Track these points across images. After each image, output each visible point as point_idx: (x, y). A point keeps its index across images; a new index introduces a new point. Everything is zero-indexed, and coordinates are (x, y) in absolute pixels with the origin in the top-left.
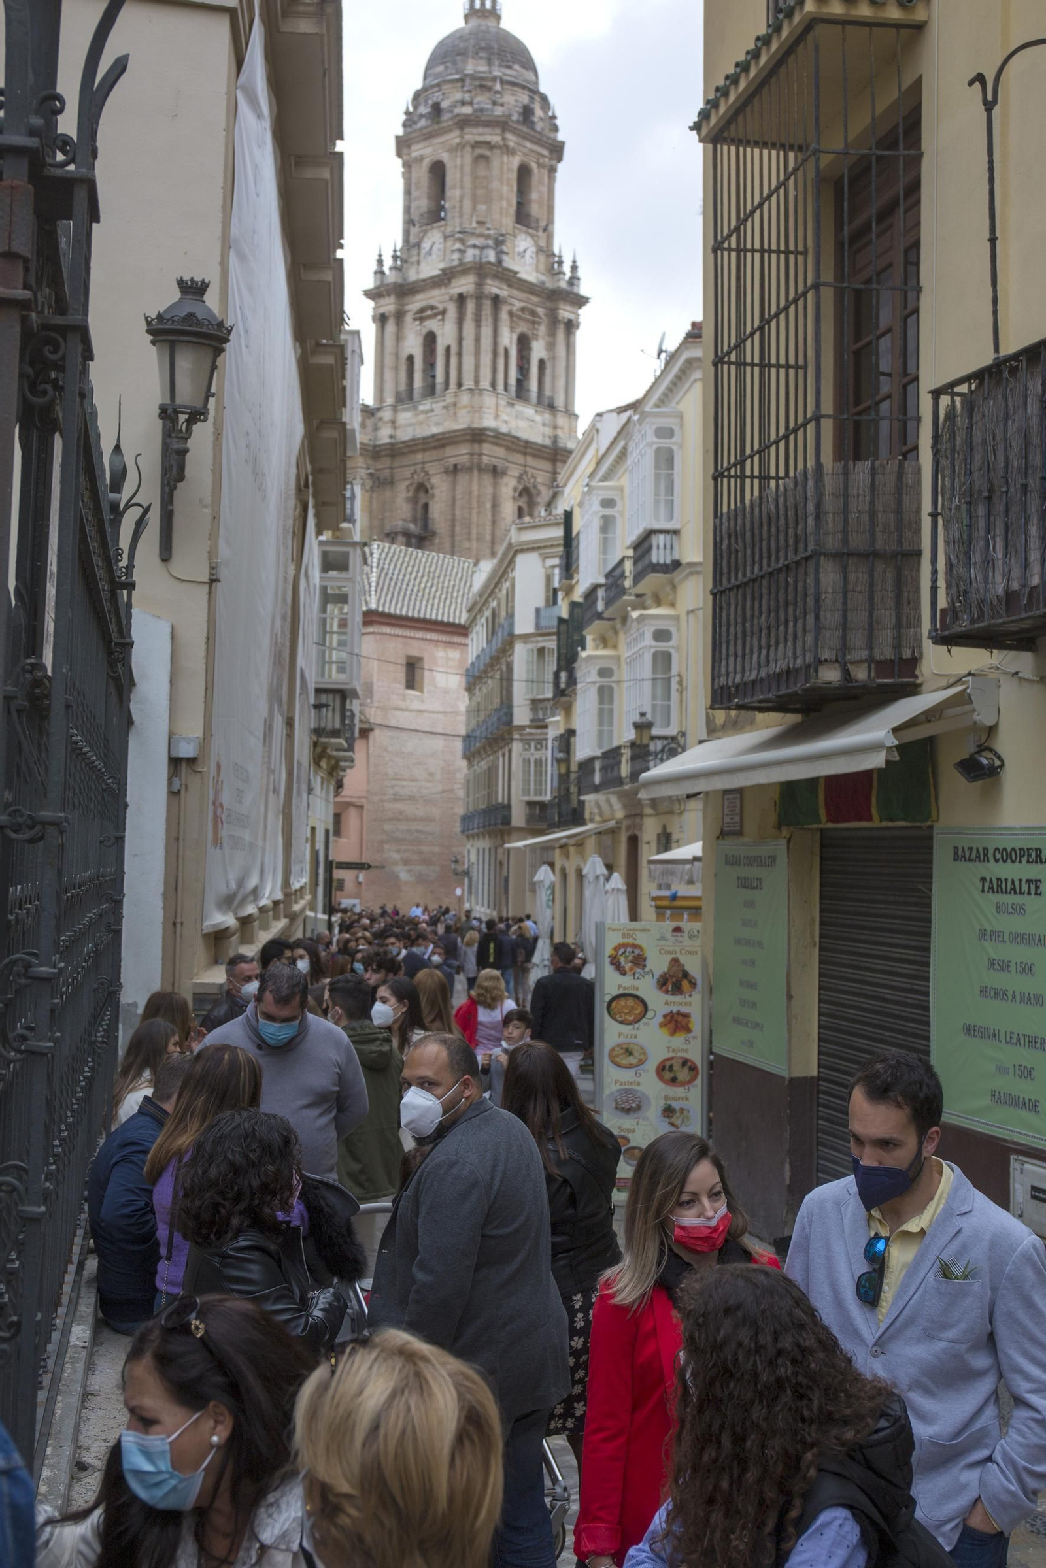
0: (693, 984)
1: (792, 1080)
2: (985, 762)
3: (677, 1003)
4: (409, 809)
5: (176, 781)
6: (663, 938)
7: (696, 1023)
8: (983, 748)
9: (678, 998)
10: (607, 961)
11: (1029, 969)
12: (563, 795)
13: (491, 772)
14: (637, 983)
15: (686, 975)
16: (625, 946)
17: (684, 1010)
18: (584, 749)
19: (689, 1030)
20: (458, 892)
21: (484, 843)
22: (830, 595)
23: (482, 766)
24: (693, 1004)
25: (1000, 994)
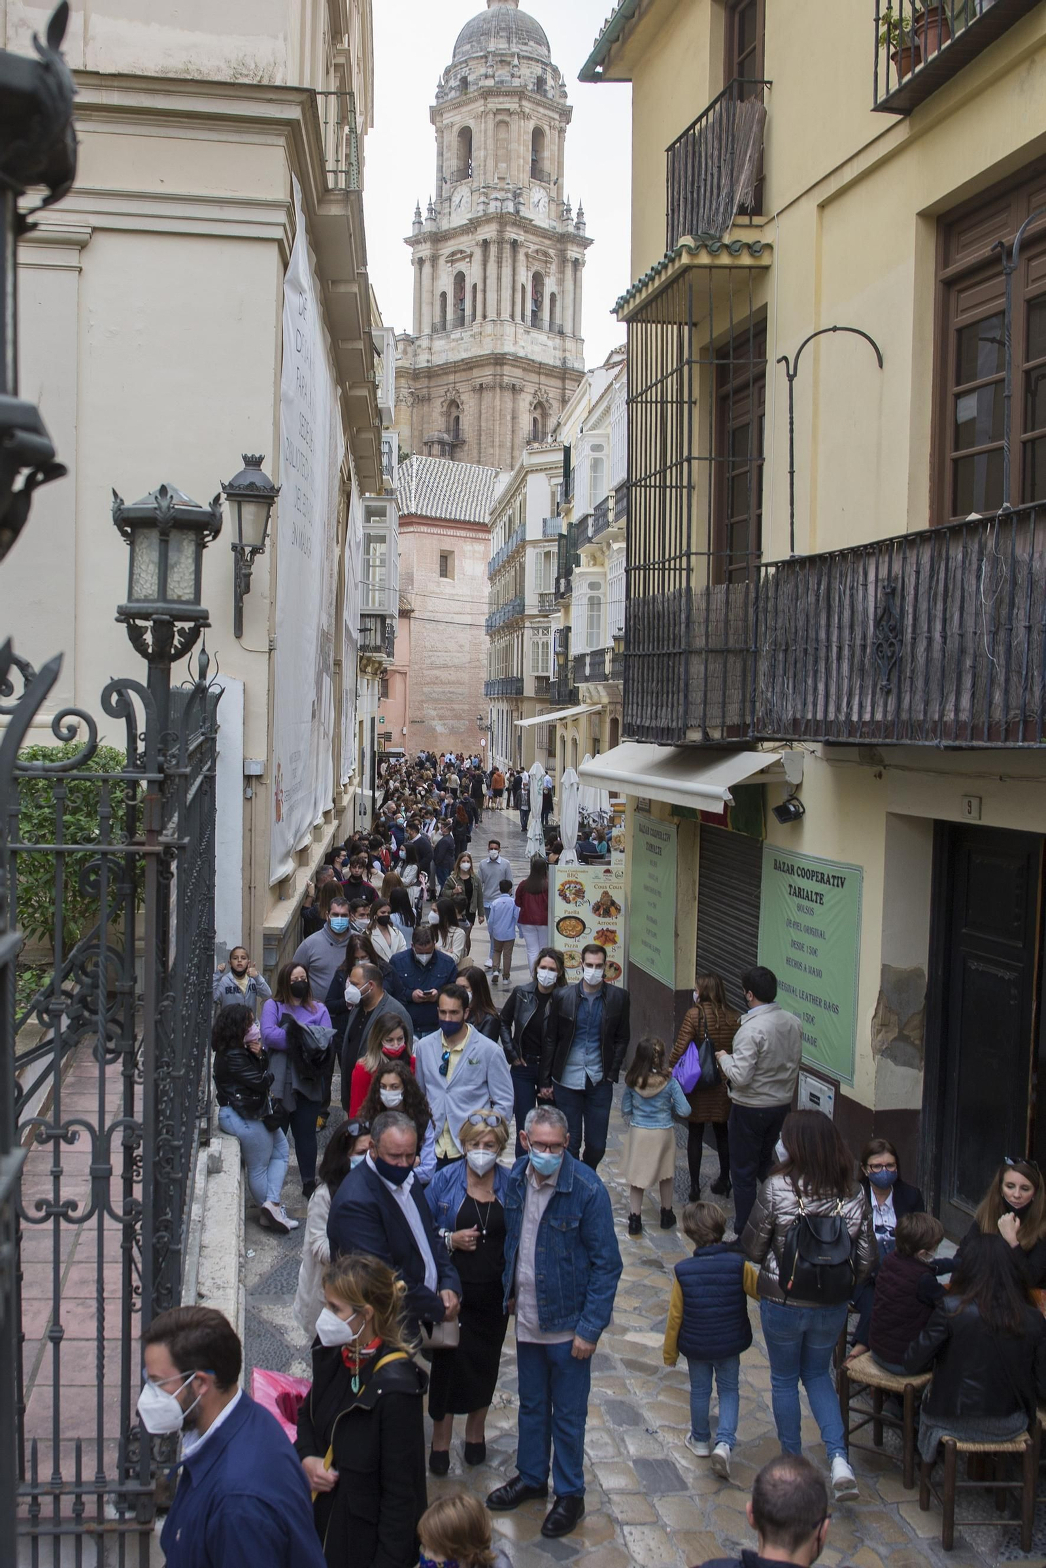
0: (618, 910)
1: (677, 992)
2: (792, 809)
3: (606, 923)
4: (443, 675)
5: (249, 790)
6: (597, 877)
7: (620, 938)
8: (793, 797)
9: (607, 920)
10: (557, 893)
11: (814, 952)
12: (563, 680)
13: (508, 649)
14: (578, 909)
15: (613, 903)
16: (570, 882)
17: (611, 928)
18: (578, 646)
19: (615, 942)
20: (483, 742)
21: (504, 706)
22: (697, 683)
23: (502, 643)
24: (617, 924)
25: (797, 965)
